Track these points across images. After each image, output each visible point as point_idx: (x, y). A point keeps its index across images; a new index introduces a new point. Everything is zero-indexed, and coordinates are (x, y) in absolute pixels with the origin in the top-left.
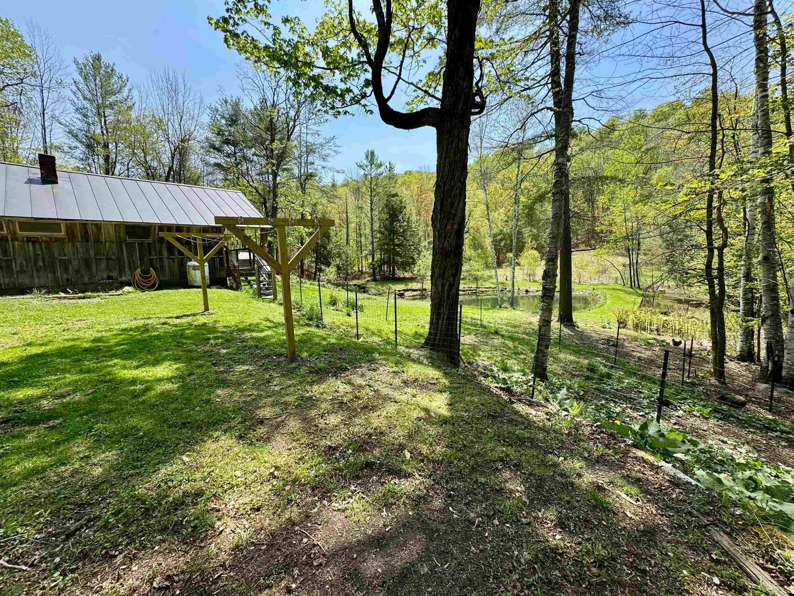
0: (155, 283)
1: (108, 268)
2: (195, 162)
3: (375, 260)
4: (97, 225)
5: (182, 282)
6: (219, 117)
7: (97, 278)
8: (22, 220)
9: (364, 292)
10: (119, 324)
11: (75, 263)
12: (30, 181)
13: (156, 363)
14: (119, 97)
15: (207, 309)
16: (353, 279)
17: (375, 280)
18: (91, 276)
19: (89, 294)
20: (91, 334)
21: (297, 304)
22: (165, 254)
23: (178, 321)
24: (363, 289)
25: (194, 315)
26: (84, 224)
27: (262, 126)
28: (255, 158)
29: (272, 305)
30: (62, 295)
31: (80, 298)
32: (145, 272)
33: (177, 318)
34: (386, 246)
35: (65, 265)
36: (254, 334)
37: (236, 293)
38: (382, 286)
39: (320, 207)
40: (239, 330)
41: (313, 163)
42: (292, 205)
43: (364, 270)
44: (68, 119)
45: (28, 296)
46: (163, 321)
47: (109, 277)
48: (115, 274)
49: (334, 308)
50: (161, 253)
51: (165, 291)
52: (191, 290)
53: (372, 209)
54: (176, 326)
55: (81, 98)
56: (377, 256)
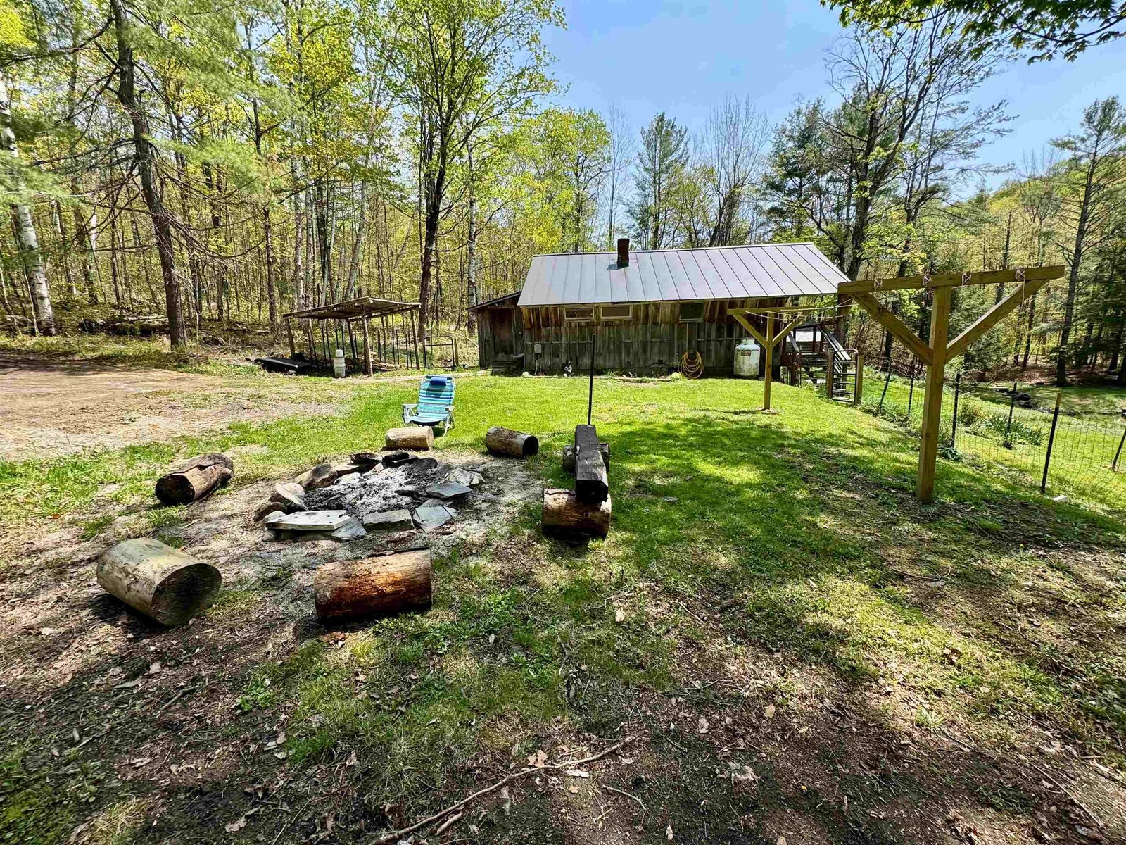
0: (699, 371)
1: (660, 353)
2: (745, 215)
3: (1070, 341)
4: (657, 305)
5: (726, 369)
6: (784, 140)
7: (650, 362)
8: (606, 306)
9: (1027, 406)
10: (681, 412)
11: (635, 346)
12: (611, 267)
13: (736, 463)
14: (676, 155)
15: (767, 406)
16: (997, 379)
17: (1061, 383)
18: (646, 360)
19: (645, 378)
20: (662, 420)
21: (901, 415)
22: (714, 336)
23: (737, 418)
24: (1024, 400)
25: (754, 412)
26: (647, 305)
27: (853, 130)
28: (831, 186)
29: (852, 410)
30: (625, 377)
31: (638, 382)
32: (692, 357)
33: (736, 413)
34: (1111, 312)
35: (628, 347)
36: (842, 450)
37: (795, 388)
38: (1082, 396)
39: (941, 247)
40: (817, 441)
41: (942, 168)
42: (889, 250)
43: (1031, 361)
44: (629, 197)
45: (603, 377)
46: (722, 415)
47: (660, 362)
48: (664, 358)
49: (968, 429)
50: (709, 335)
51: (710, 380)
52: (738, 380)
53: (1081, 233)
54: (736, 423)
55: (642, 170)
56: (1078, 334)
